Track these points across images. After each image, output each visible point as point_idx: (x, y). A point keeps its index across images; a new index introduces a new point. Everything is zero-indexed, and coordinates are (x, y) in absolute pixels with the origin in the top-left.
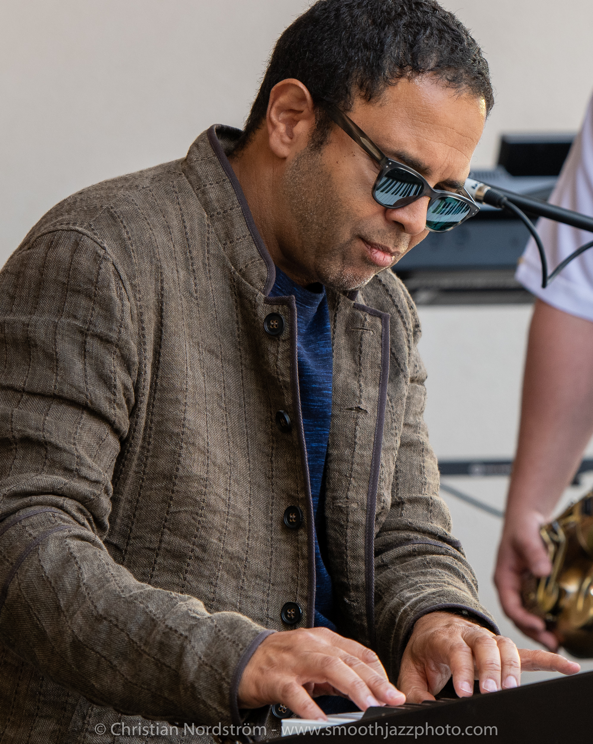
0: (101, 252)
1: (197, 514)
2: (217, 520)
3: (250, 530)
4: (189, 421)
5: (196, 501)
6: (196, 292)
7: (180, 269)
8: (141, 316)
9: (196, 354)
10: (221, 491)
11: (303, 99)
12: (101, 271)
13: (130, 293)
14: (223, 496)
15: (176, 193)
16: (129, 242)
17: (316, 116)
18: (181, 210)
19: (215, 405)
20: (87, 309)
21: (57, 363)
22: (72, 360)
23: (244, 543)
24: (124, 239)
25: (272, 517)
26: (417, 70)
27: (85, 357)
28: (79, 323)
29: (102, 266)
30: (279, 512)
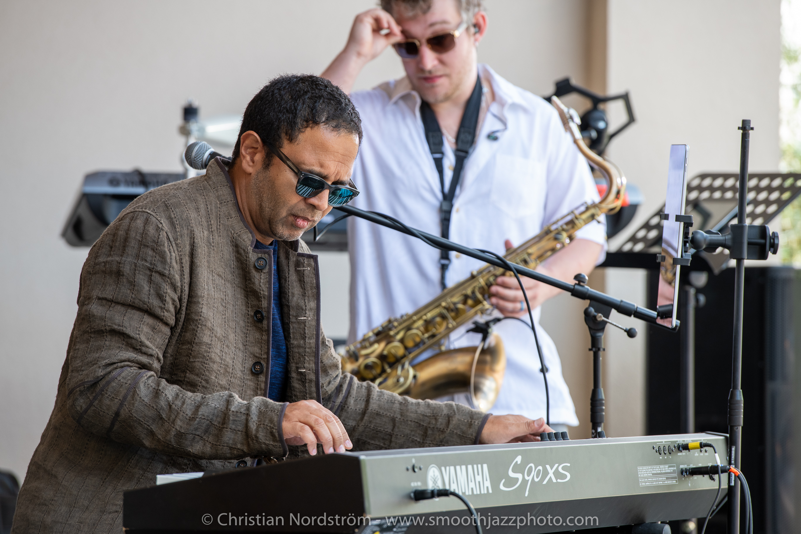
0: (160, 226)
1: (204, 363)
2: (215, 367)
3: (232, 373)
4: (204, 313)
5: (204, 356)
6: (213, 243)
7: (204, 231)
8: (181, 260)
9: (211, 277)
10: (218, 351)
11: (257, 141)
12: (160, 236)
13: (175, 248)
14: (219, 354)
15: (202, 190)
16: (175, 220)
17: (265, 150)
18: (205, 199)
19: (220, 304)
20: (152, 257)
21: (134, 287)
22: (143, 286)
23: (228, 380)
24: (172, 218)
25: (245, 367)
26: (316, 123)
27: (151, 284)
28: (148, 265)
29: (161, 233)
30: (249, 363)
